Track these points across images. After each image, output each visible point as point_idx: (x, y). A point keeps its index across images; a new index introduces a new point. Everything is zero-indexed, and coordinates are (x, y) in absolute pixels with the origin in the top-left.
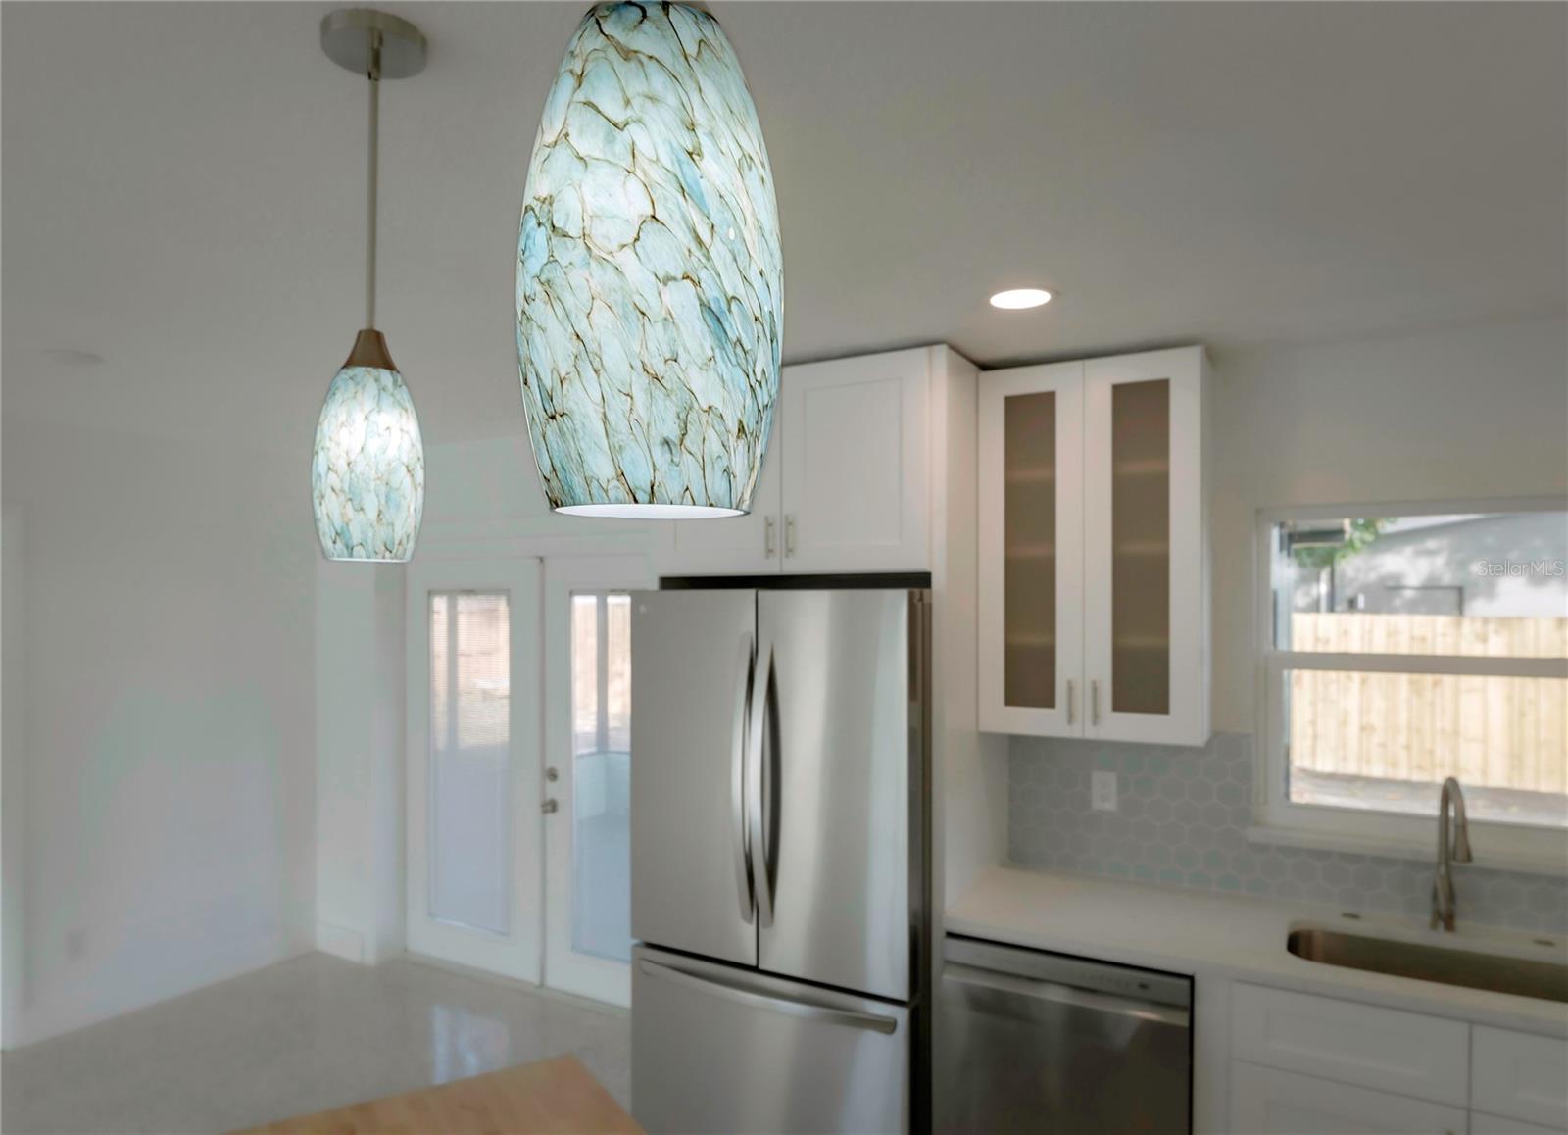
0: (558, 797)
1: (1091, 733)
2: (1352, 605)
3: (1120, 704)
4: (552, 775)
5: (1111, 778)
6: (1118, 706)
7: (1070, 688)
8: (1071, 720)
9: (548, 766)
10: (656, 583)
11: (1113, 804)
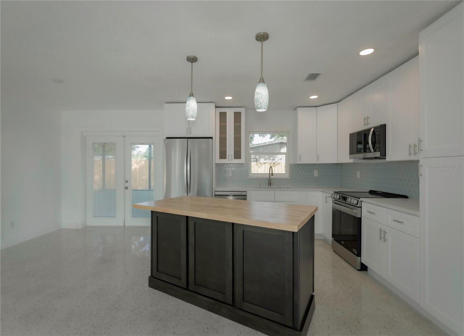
0: (128, 186)
1: (231, 162)
3: (235, 158)
4: (127, 182)
7: (229, 156)
8: (229, 161)
9: (126, 180)
10: (166, 138)
11: (231, 175)
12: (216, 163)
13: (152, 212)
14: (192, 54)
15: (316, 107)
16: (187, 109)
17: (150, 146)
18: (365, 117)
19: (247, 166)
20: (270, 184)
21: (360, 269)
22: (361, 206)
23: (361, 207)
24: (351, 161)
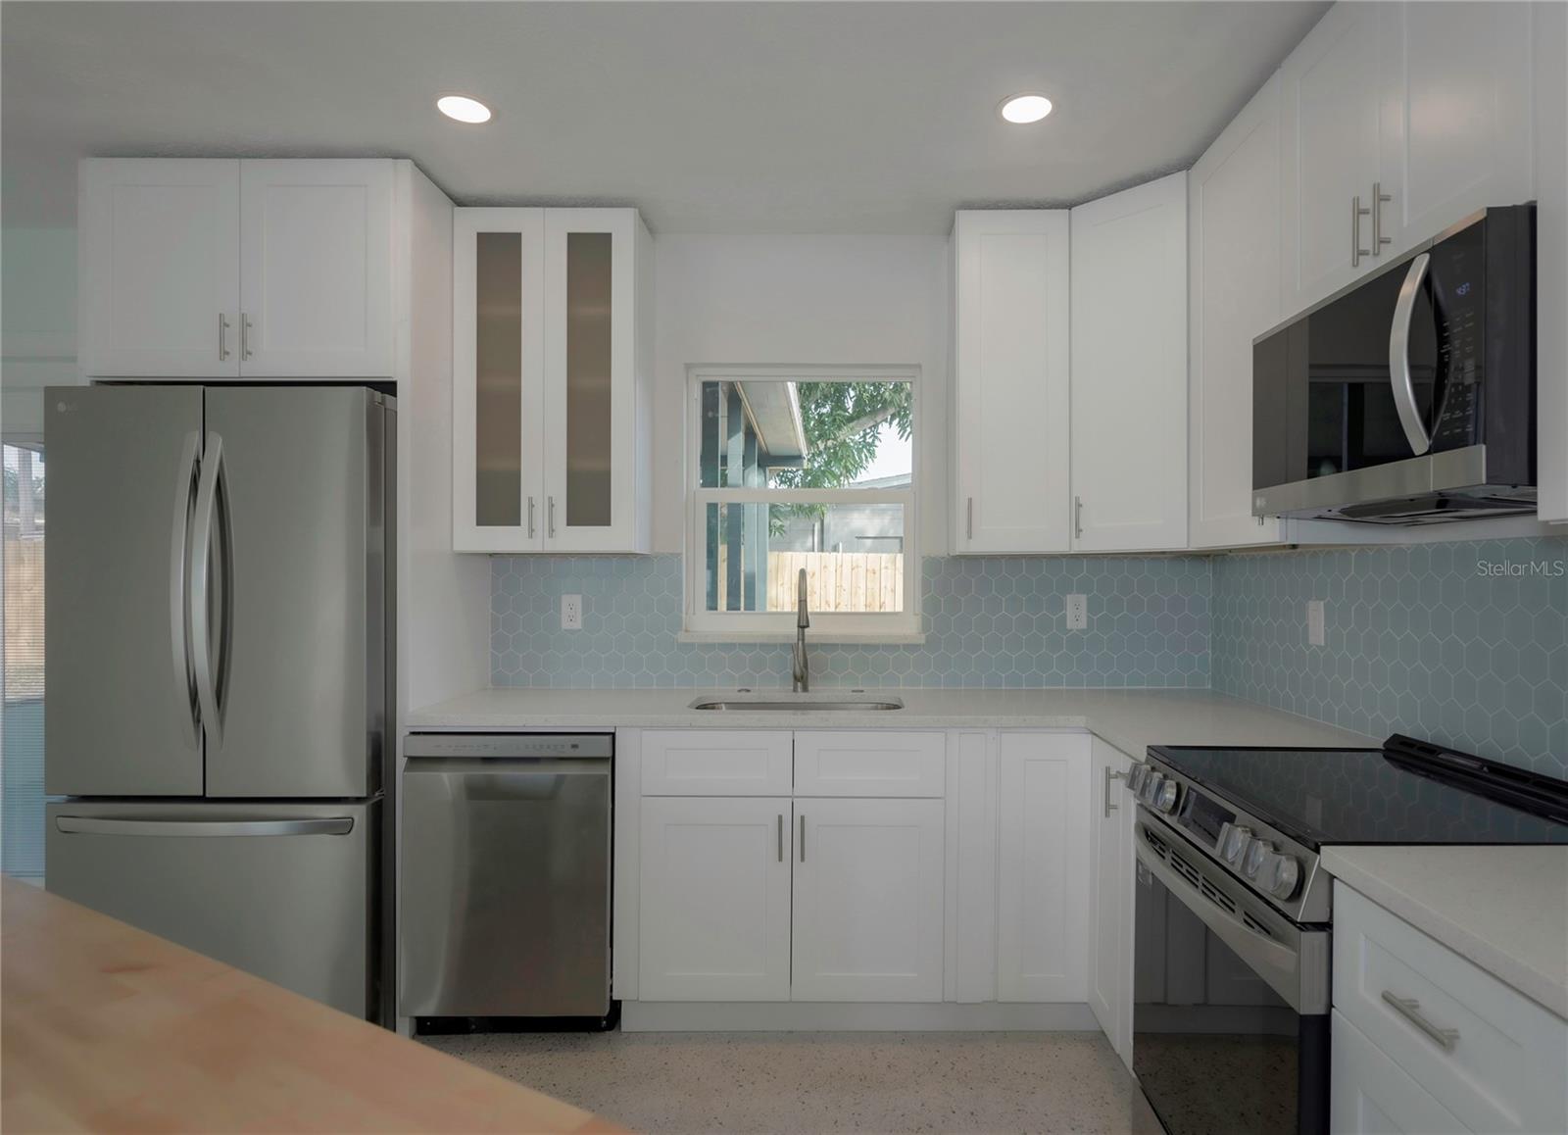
1: (550, 545)
2: (835, 549)
5: (575, 601)
6: (572, 519)
7: (530, 499)
8: (532, 535)
11: (578, 625)
12: (459, 547)
15: (1069, 206)
18: (1356, 201)
20: (804, 681)
22: (1324, 919)
23: (1326, 926)
24: (1270, 532)
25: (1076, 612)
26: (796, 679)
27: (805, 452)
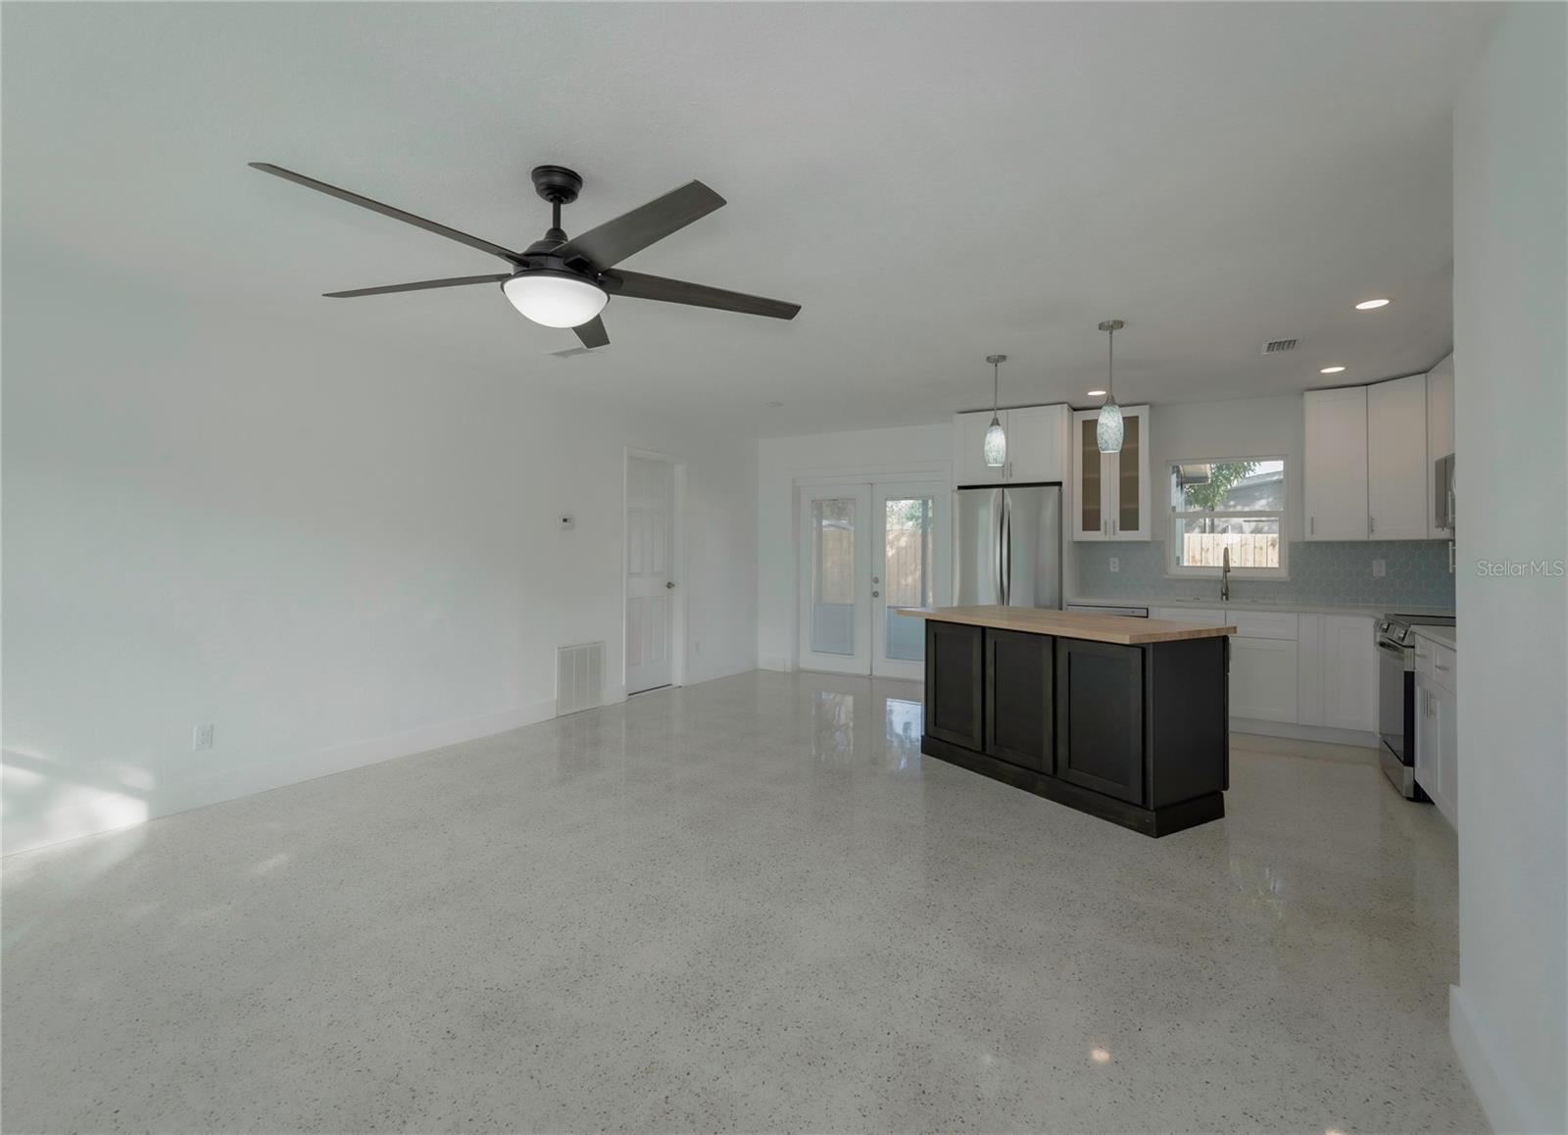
0: (879, 591)
1: (1113, 538)
3: (1123, 528)
4: (876, 581)
5: (1117, 560)
6: (1121, 529)
7: (1106, 523)
8: (1106, 534)
9: (874, 576)
10: (956, 488)
11: (1117, 570)
12: (1076, 539)
13: (927, 620)
14: (994, 353)
15: (1366, 384)
16: (987, 447)
17: (925, 504)
19: (1162, 547)
20: (1226, 594)
21: (1412, 796)
22: (1412, 645)
23: (1413, 647)
25: (1379, 568)
26: (1223, 594)
27: (1210, 476)
